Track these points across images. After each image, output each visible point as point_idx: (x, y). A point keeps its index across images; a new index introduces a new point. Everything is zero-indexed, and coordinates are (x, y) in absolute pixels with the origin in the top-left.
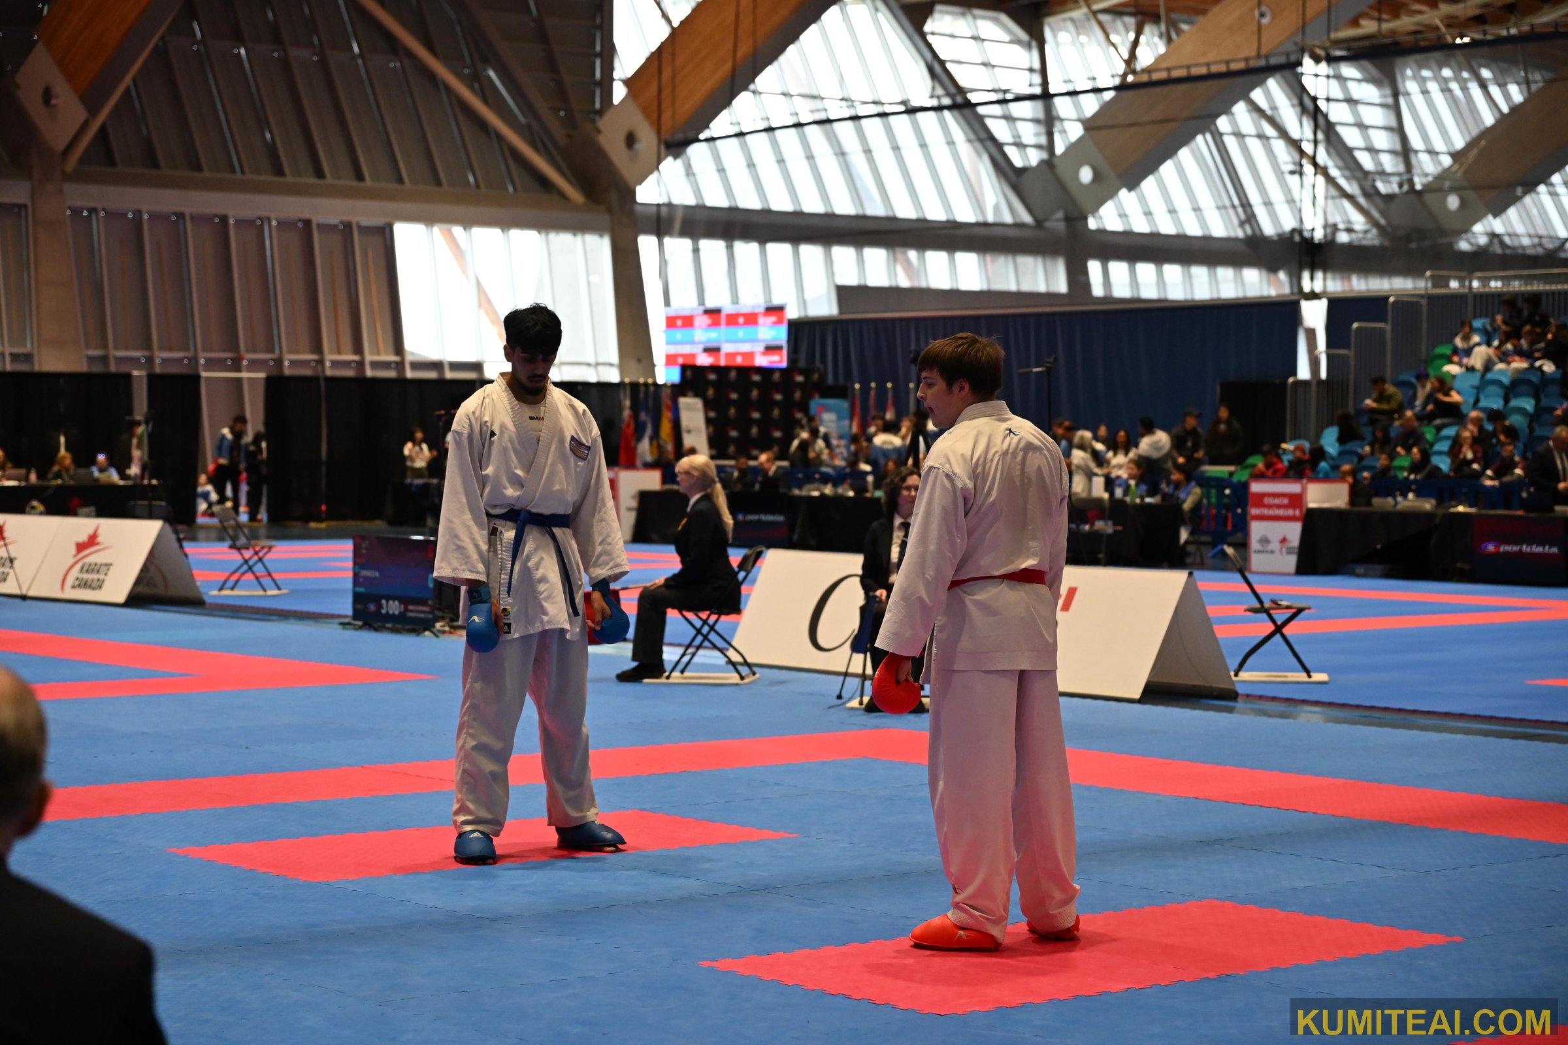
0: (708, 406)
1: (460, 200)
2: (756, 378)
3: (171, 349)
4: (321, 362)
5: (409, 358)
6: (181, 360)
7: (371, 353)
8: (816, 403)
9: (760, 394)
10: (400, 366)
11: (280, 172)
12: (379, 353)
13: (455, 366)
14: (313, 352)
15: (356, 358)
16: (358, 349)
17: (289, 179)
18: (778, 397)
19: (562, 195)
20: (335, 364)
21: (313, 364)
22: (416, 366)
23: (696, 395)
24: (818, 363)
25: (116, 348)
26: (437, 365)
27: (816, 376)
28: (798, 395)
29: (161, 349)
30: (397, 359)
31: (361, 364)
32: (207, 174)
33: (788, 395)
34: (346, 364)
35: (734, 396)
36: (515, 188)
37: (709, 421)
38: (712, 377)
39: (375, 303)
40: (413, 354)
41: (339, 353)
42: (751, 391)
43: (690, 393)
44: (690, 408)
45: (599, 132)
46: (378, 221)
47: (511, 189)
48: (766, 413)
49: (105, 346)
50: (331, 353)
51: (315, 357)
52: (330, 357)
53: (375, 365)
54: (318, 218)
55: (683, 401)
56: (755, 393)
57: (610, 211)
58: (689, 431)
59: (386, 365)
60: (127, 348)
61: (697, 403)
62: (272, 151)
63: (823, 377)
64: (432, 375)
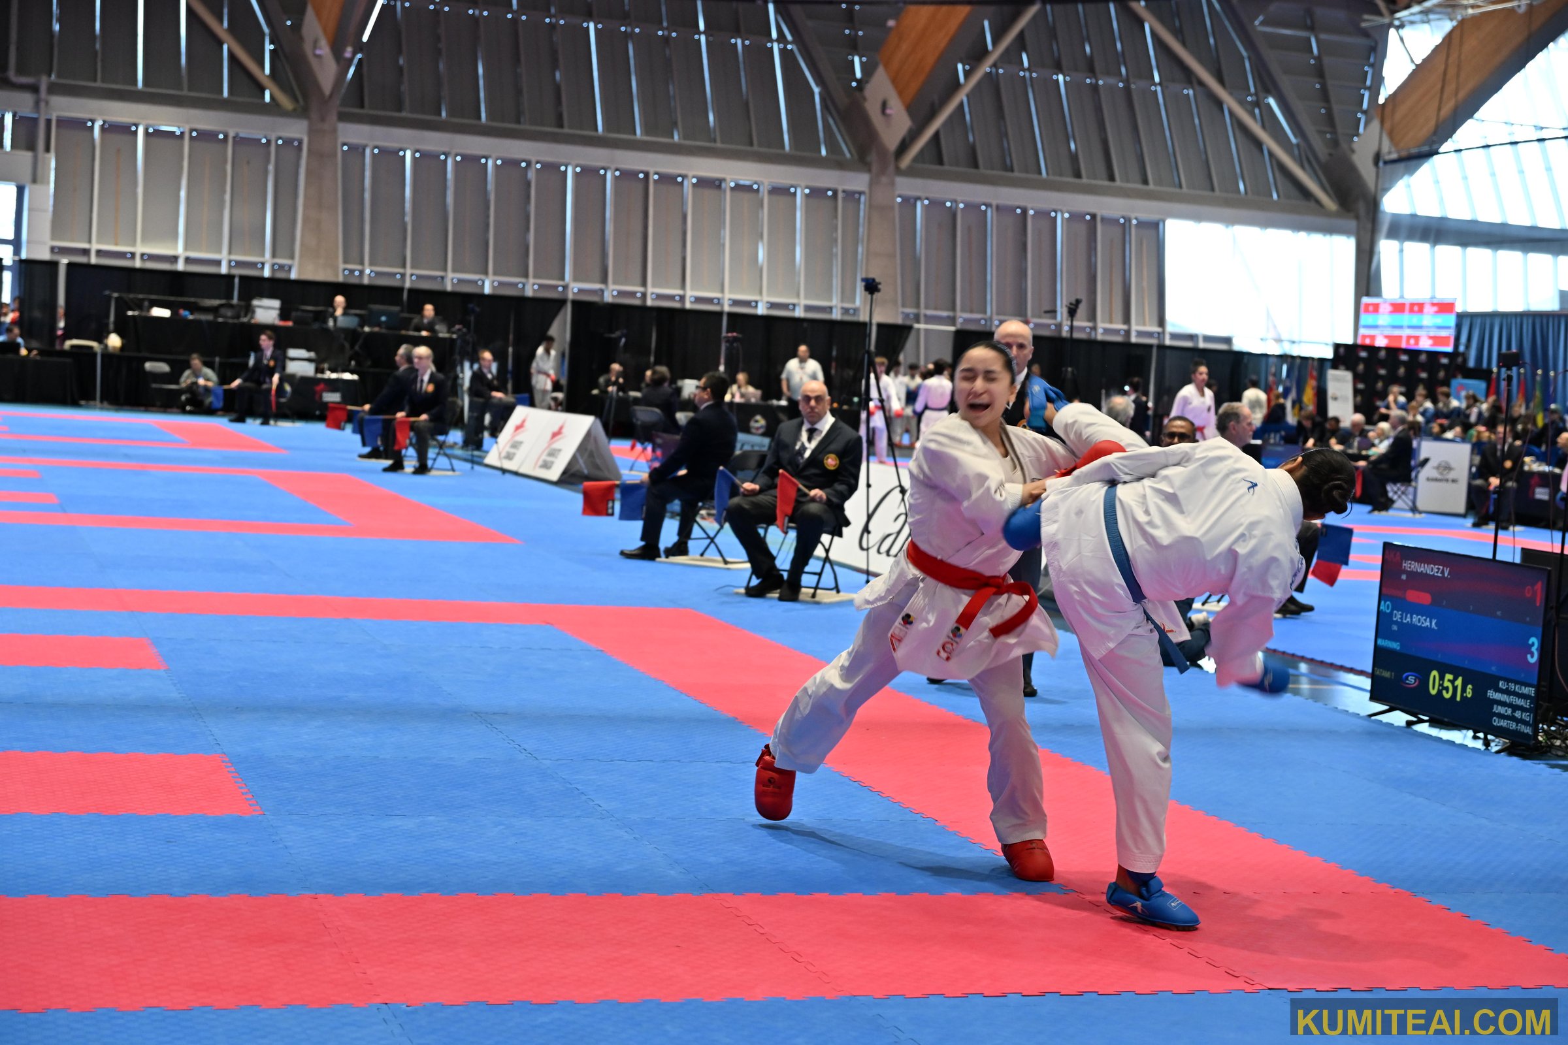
0: (1357, 378)
1: (1227, 203)
2: (1404, 358)
3: (971, 311)
4: (1094, 328)
5: (1170, 328)
6: (979, 320)
7: (1137, 324)
9: (1406, 372)
10: (1161, 335)
11: (1078, 175)
12: (1144, 324)
13: (1207, 339)
14: (1089, 320)
15: (1125, 327)
16: (1127, 319)
17: (1085, 180)
18: (1424, 375)
19: (1318, 202)
20: (1106, 331)
21: (1088, 330)
22: (1174, 336)
23: (1347, 369)
24: (1462, 350)
25: (927, 307)
26: (1192, 337)
27: (1460, 360)
28: (1442, 374)
29: (963, 310)
30: (1159, 330)
31: (1128, 332)
32: (1016, 174)
33: (1433, 373)
34: (1117, 332)
35: (1382, 371)
36: (1278, 196)
37: (1356, 392)
38: (1363, 354)
39: (1145, 284)
40: (1173, 325)
41: (1111, 322)
42: (1399, 368)
43: (1342, 367)
44: (1337, 379)
45: (1353, 151)
46: (1154, 217)
47: (1275, 196)
49: (918, 306)
50: (1103, 322)
51: (1090, 324)
52: (1102, 325)
53: (1140, 334)
54: (1101, 212)
55: (1331, 373)
56: (1402, 371)
57: (1357, 217)
58: (1335, 399)
59: (1150, 335)
60: (936, 309)
61: (1348, 376)
62: (1074, 158)
63: (1465, 360)
64: (1188, 344)
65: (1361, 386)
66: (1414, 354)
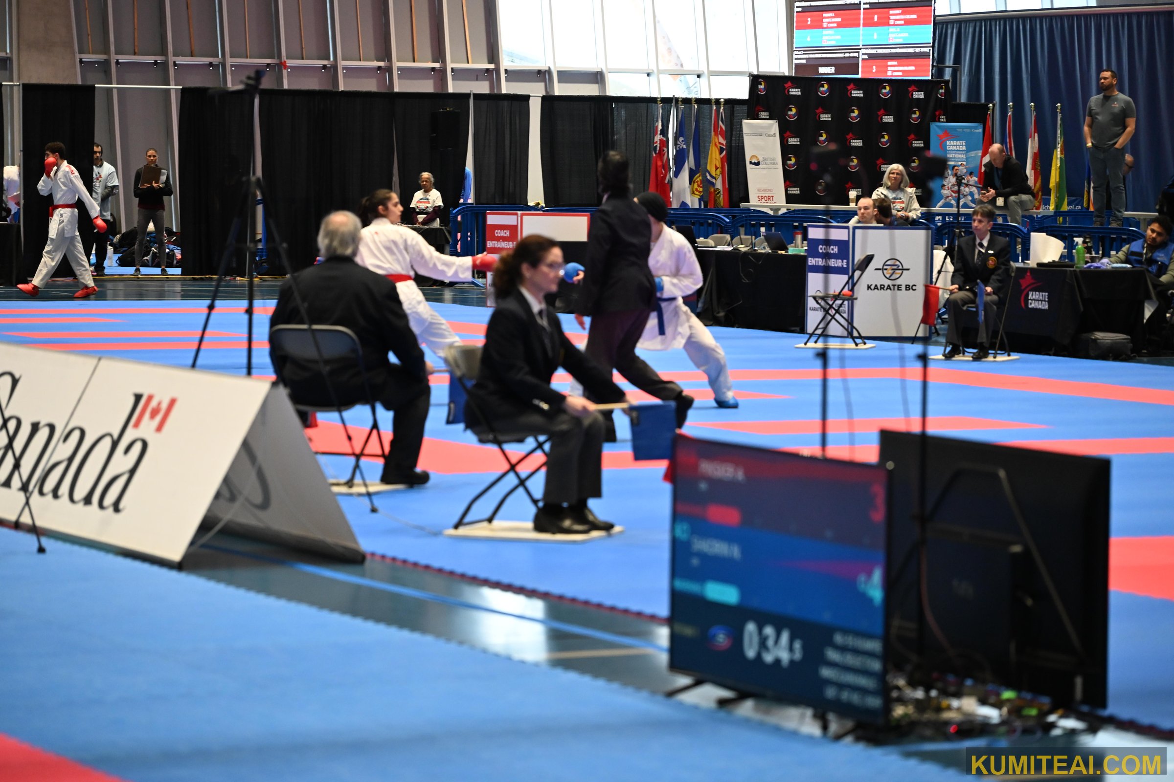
0: (786, 130)
2: (857, 94)
3: (192, 54)
7: (455, 60)
8: (937, 129)
9: (862, 115)
12: (465, 60)
14: (379, 58)
15: (436, 65)
16: (438, 53)
18: (888, 119)
20: (407, 75)
23: (771, 115)
24: (947, 76)
25: (120, 51)
30: (490, 66)
33: (901, 116)
34: (424, 74)
35: (826, 117)
41: (413, 58)
43: (763, 114)
44: (758, 133)
48: (871, 141)
49: (105, 49)
50: (403, 60)
51: (381, 63)
52: (400, 66)
53: (460, 76)
55: (748, 124)
59: (476, 75)
61: (773, 126)
63: (952, 93)
64: (535, 88)
65: (794, 141)
66: (871, 85)
